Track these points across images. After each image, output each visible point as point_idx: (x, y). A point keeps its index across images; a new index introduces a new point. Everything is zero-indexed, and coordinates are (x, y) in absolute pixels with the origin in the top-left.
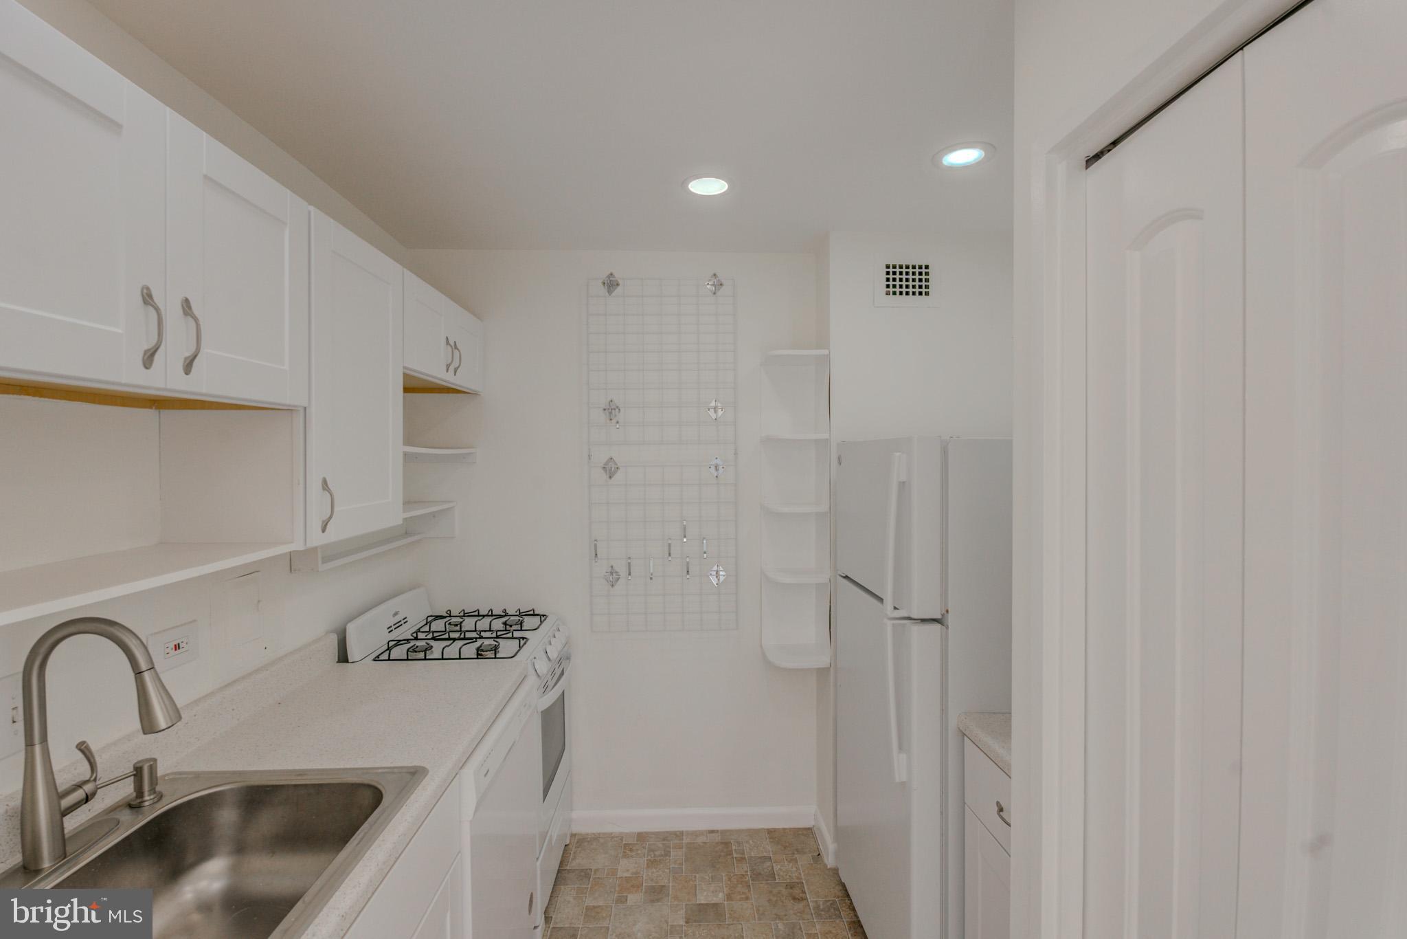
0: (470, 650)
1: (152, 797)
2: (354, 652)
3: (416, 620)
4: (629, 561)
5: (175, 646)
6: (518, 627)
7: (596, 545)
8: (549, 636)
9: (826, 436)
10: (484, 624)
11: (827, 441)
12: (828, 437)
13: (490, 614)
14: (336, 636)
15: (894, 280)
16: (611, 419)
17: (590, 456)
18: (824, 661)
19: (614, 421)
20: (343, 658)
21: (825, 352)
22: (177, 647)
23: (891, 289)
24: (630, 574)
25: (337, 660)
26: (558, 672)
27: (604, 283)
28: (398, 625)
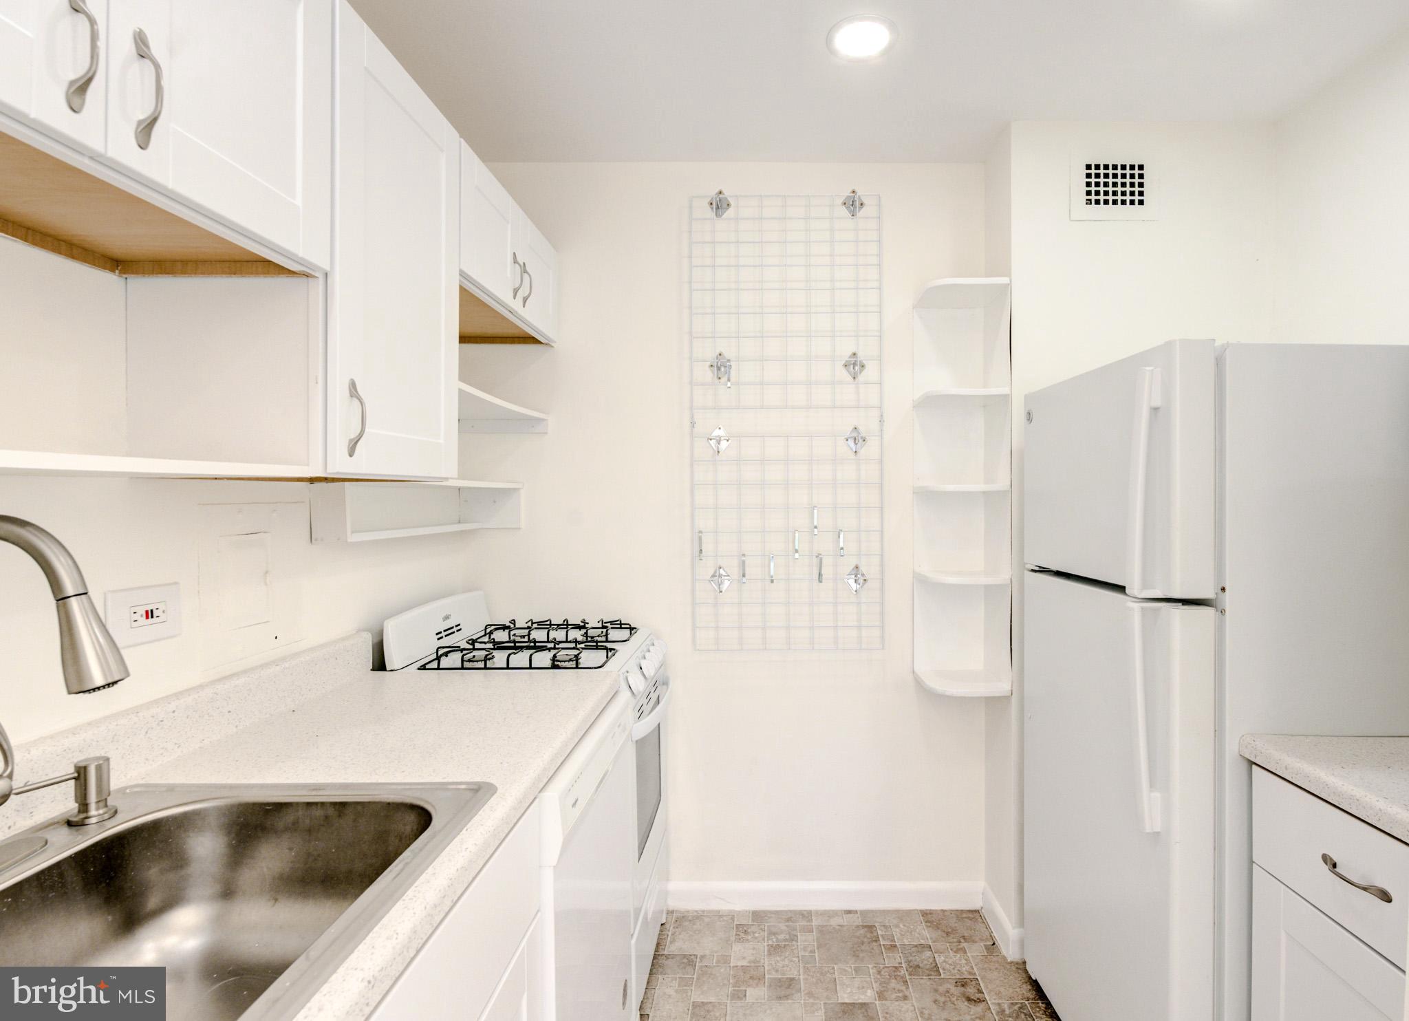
0: (543, 658)
1: (101, 812)
2: (392, 660)
3: (472, 628)
4: (743, 558)
5: (147, 612)
6: (604, 639)
7: (700, 539)
8: (643, 651)
9: (1006, 391)
10: (559, 635)
11: (1006, 399)
12: (1009, 392)
13: (566, 625)
14: (370, 635)
15: (1097, 184)
16: (720, 378)
17: (693, 424)
18: (1002, 686)
19: (724, 379)
20: (380, 664)
21: (1005, 280)
22: (149, 614)
23: (1093, 197)
24: (744, 576)
25: (371, 668)
26: (654, 697)
27: (711, 204)
28: (449, 631)
